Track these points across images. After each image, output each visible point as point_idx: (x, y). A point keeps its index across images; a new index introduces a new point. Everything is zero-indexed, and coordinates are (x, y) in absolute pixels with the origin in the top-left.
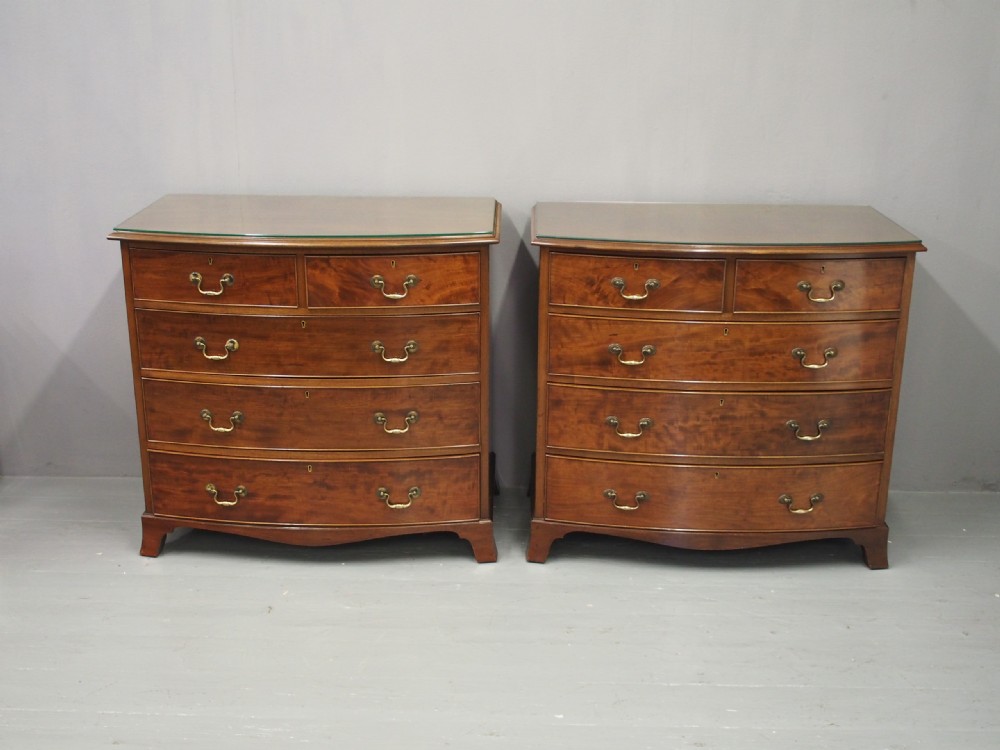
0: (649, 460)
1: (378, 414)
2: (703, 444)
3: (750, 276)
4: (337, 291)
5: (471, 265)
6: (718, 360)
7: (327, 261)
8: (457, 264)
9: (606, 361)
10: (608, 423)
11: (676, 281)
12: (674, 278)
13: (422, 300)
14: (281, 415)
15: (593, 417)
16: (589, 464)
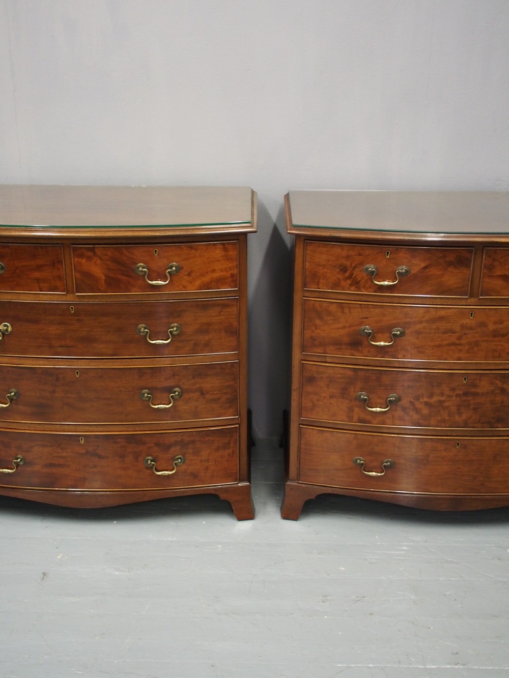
0: (396, 432)
1: (144, 391)
2: (447, 418)
3: (496, 263)
4: (103, 278)
5: (231, 253)
6: (463, 341)
7: (93, 250)
8: (218, 252)
9: (357, 342)
10: (358, 399)
11: (425, 268)
12: (423, 265)
13: (184, 287)
14: (54, 392)
15: (344, 393)
16: (340, 435)
